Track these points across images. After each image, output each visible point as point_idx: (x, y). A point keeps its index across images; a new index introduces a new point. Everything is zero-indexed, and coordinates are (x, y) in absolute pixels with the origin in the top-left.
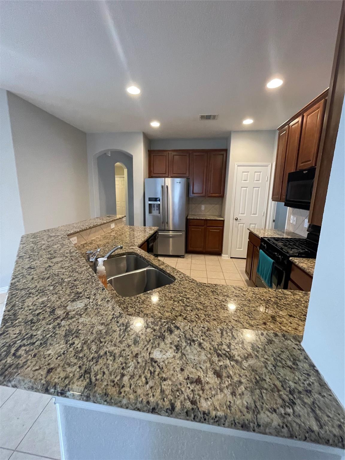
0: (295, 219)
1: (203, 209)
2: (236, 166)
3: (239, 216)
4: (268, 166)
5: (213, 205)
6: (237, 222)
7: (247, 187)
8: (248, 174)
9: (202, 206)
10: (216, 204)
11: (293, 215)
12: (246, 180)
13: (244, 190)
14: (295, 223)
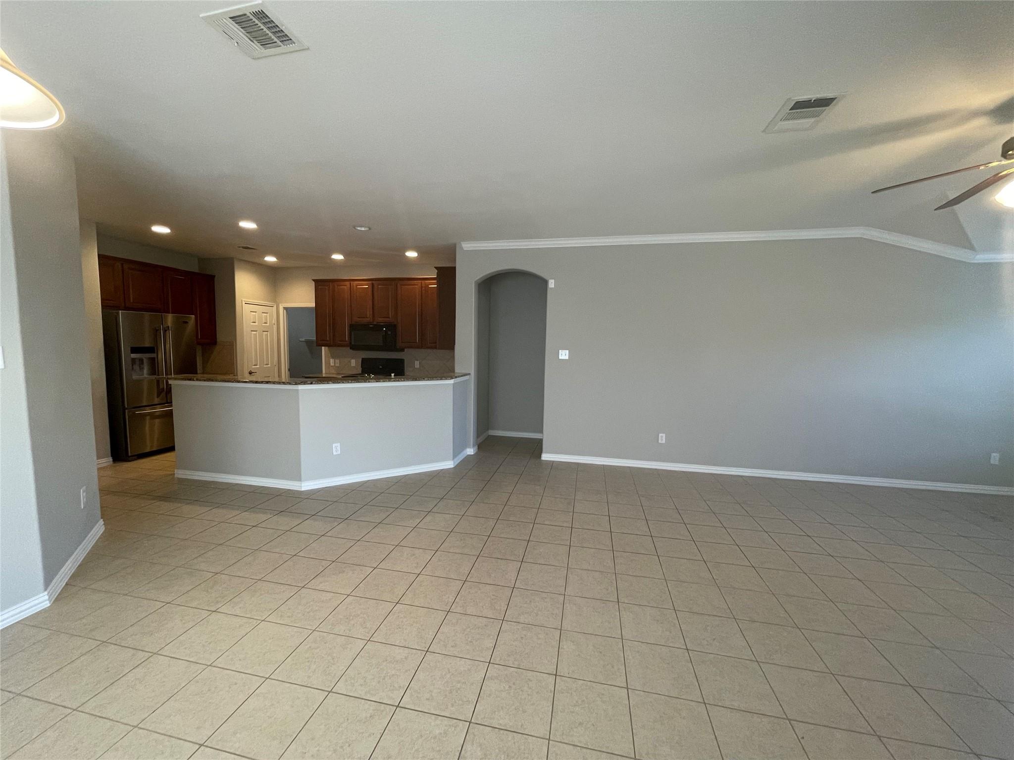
0: (337, 361)
2: (243, 303)
3: (253, 368)
4: (273, 307)
7: (256, 331)
8: (255, 315)
11: (333, 358)
12: (255, 322)
13: (254, 334)
14: (338, 365)
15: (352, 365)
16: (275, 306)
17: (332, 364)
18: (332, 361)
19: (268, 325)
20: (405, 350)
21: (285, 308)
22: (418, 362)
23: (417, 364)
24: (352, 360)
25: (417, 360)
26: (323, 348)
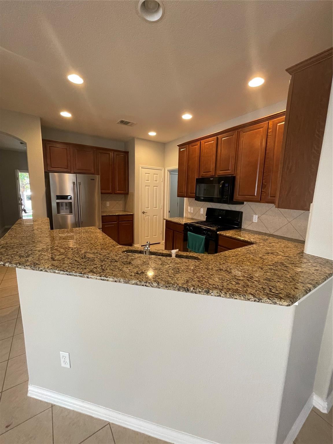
0: (192, 209)
1: (109, 206)
2: (140, 168)
3: (145, 210)
4: (162, 170)
5: (117, 202)
6: (144, 215)
7: (149, 186)
8: (149, 176)
9: (107, 203)
10: (120, 201)
11: (190, 206)
12: (148, 180)
13: (147, 188)
14: (192, 212)
15: (201, 213)
16: (163, 169)
17: (189, 211)
18: (189, 208)
19: (158, 182)
20: (245, 203)
21: (168, 170)
22: (257, 216)
23: (255, 218)
24: (201, 209)
25: (256, 214)
26: (185, 198)
